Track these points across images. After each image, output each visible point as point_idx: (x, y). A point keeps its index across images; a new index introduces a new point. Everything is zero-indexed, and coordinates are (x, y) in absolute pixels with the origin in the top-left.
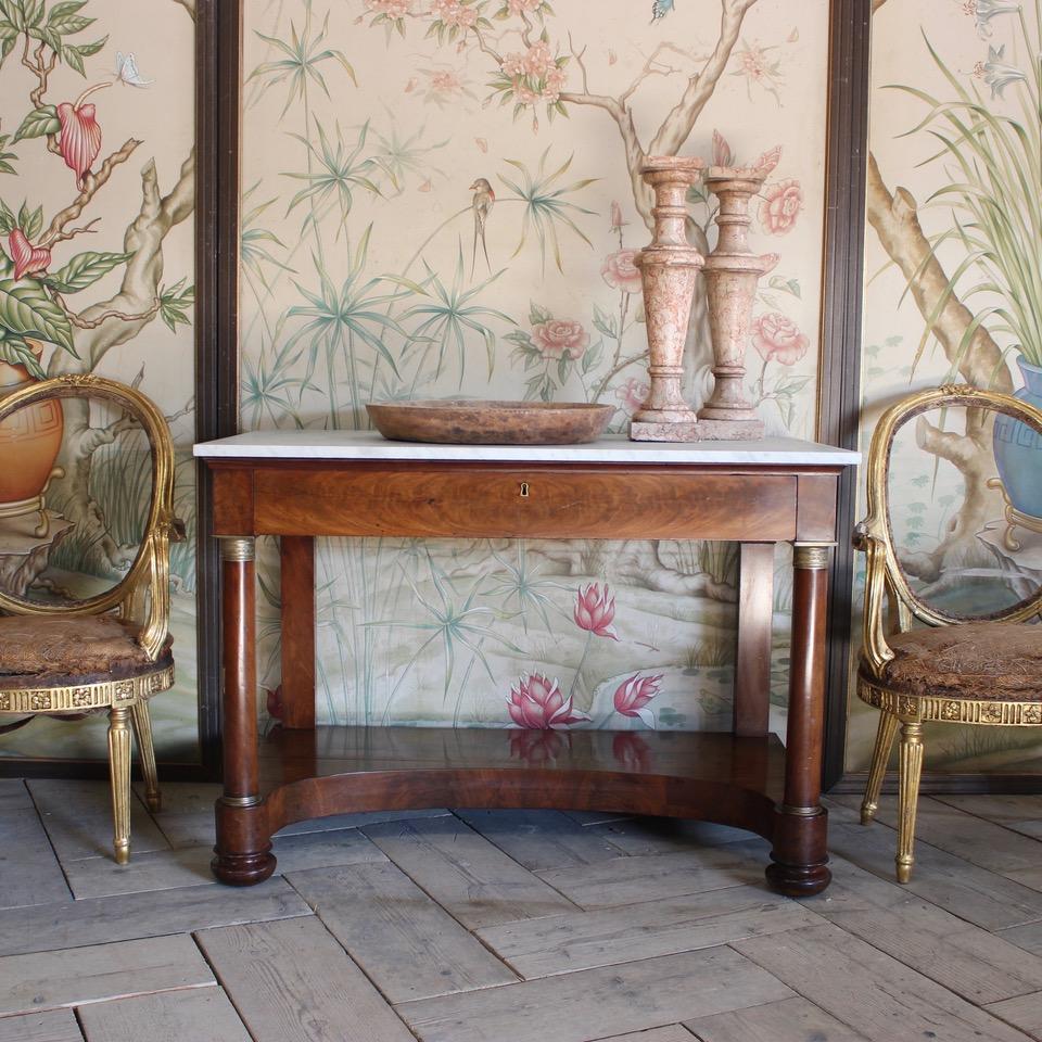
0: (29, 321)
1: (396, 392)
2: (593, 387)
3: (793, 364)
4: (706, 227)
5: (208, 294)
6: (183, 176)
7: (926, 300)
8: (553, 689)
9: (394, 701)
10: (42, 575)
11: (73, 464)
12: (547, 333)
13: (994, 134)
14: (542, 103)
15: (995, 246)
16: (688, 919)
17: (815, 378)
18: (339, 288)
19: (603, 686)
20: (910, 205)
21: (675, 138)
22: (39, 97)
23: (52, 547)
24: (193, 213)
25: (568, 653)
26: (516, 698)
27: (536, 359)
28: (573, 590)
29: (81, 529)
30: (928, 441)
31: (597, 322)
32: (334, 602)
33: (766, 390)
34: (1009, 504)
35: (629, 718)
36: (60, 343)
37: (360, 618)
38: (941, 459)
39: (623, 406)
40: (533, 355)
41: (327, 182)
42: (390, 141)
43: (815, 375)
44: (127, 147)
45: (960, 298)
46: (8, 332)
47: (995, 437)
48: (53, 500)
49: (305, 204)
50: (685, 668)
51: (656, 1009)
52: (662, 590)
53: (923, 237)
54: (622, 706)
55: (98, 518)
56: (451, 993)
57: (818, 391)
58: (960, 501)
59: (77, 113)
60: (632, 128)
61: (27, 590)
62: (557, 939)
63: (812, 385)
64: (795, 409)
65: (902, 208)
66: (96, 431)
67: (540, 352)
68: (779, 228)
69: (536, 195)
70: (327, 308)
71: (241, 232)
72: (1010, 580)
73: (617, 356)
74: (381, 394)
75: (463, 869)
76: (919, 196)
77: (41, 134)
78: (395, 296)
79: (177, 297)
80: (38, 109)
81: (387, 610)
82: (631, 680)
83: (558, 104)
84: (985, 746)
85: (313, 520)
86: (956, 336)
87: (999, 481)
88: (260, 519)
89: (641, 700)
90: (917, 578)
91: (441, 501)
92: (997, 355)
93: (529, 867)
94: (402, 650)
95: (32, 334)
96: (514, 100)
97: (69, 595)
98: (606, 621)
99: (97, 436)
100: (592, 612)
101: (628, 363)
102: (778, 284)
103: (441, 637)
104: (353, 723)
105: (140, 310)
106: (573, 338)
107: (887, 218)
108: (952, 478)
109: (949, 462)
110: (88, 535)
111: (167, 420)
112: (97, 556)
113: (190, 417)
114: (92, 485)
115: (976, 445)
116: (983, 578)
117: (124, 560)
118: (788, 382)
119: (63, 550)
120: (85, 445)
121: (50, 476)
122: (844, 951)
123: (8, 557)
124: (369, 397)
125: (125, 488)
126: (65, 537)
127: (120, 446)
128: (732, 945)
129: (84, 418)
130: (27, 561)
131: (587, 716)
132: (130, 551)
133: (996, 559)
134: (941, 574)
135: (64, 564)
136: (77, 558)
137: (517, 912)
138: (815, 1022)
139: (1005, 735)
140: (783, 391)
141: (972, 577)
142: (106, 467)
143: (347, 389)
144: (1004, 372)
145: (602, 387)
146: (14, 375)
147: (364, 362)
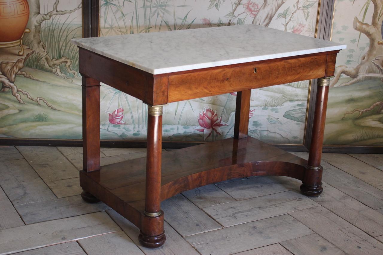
1: (160, 3)
2: (235, 4)
8: (215, 114)
10: (22, 70)
11: (33, 27)
16: (273, 204)
17: (318, 2)
19: (233, 113)
23: (25, 59)
25: (221, 101)
26: (201, 117)
29: (37, 53)
30: (357, 27)
33: (299, 7)
38: (362, 33)
39: (246, 11)
47: (382, 25)
48: (26, 41)
50: (263, 107)
51: (270, 238)
55: (44, 48)
56: (201, 232)
57: (319, 7)
58: (367, 49)
61: (15, 75)
62: (231, 212)
63: (316, 5)
64: (309, 14)
66: (43, 15)
72: (382, 78)
74: (155, 4)
90: (349, 77)
97: (32, 78)
99: (43, 17)
108: (365, 40)
109: (365, 34)
110: (39, 55)
111: (71, 12)
112: (43, 63)
113: (80, 11)
114: (41, 35)
115: (375, 28)
116: (373, 77)
117: (54, 65)
118: (308, 3)
119: (30, 60)
120: (38, 20)
121: (24, 32)
122: (327, 216)
123: (7, 63)
124: (150, 5)
125: (54, 37)
126: (30, 56)
127: (52, 21)
128: (290, 214)
129: (38, 10)
130: (15, 64)
131: (226, 124)
132: (56, 61)
133: (378, 70)
134: (358, 75)
135: (30, 66)
136: (35, 64)
137: (215, 201)
138: (322, 242)
139: (376, 133)
140: (306, 7)
141: (369, 76)
142: (47, 29)
143: (142, 2)
145: (238, 3)
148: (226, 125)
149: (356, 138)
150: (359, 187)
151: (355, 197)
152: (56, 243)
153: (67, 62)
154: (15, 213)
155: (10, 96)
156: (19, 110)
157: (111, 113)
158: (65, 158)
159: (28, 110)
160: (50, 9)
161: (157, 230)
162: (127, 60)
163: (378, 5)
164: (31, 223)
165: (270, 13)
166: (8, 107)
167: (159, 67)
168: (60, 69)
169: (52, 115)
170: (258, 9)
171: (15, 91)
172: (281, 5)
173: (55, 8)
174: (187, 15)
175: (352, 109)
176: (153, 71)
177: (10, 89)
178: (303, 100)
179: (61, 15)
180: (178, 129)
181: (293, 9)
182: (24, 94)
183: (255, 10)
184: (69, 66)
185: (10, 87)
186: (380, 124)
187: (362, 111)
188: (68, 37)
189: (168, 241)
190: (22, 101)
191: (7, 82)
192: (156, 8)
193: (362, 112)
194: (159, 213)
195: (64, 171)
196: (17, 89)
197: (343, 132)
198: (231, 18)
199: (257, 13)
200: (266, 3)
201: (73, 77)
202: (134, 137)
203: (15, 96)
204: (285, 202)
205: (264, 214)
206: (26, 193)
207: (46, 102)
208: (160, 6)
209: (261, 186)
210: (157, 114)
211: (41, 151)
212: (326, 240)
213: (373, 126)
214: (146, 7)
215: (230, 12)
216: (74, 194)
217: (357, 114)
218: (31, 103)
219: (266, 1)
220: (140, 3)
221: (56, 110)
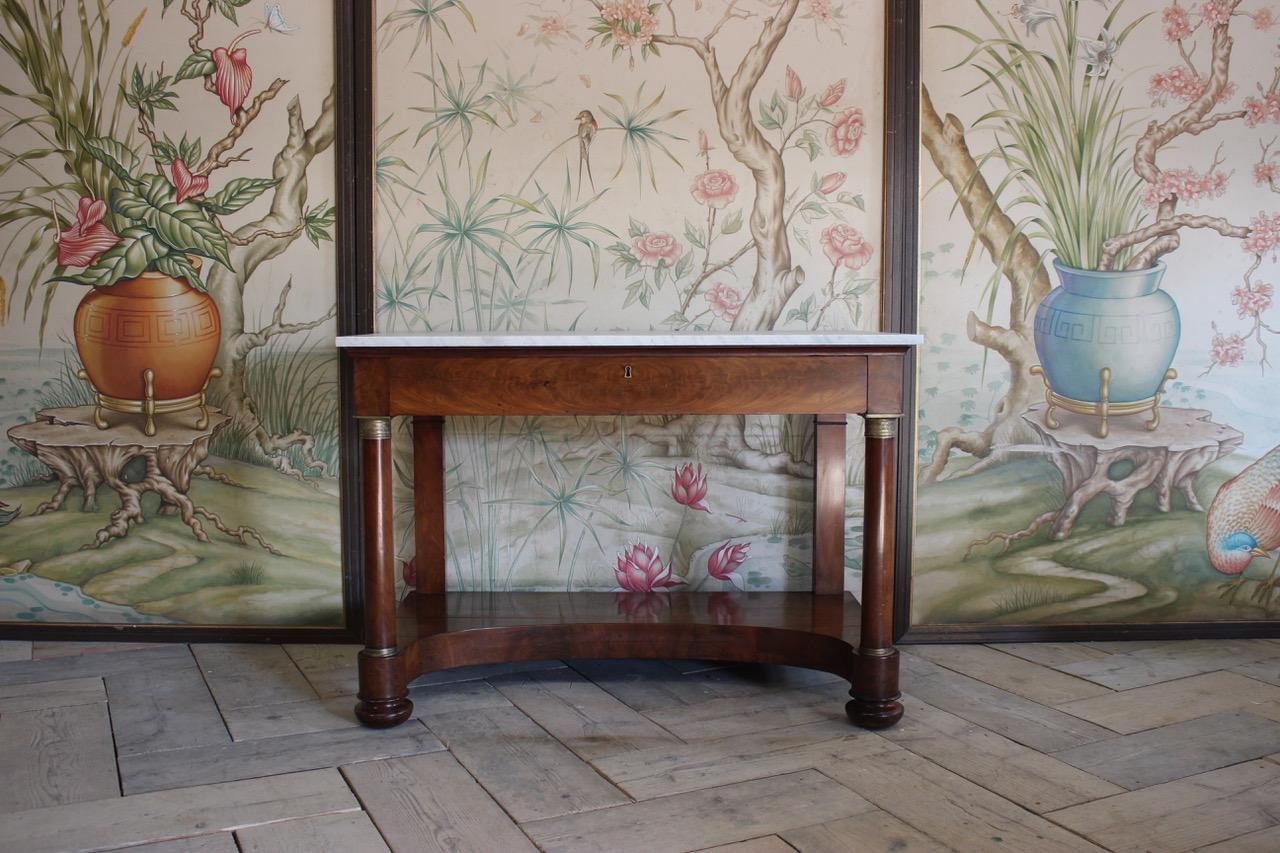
0: (190, 240)
1: (513, 297)
2: (686, 291)
3: (859, 268)
4: (782, 150)
5: (347, 215)
6: (324, 111)
7: (974, 212)
8: (654, 557)
9: (515, 570)
10: (204, 463)
11: (229, 364)
12: (644, 245)
13: (1029, 67)
14: (637, 45)
15: (1032, 164)
16: (779, 748)
17: (878, 282)
18: (461, 206)
19: (698, 554)
20: (957, 128)
21: (753, 74)
22: (197, 43)
23: (211, 438)
24: (333, 144)
25: (666, 525)
26: (622, 565)
27: (635, 267)
28: (669, 469)
29: (236, 422)
30: (977, 334)
31: (689, 235)
32: (463, 483)
33: (836, 293)
34: (1049, 388)
35: (720, 581)
36: (217, 259)
37: (484, 497)
38: (990, 350)
39: (712, 308)
40: (634, 264)
41: (452, 115)
42: (506, 80)
43: (879, 278)
44: (275, 86)
45: (1002, 208)
46: (171, 249)
47: (1035, 330)
48: (213, 395)
49: (432, 133)
50: (769, 536)
51: (754, 823)
52: (747, 468)
53: (970, 157)
54: (716, 571)
55: (252, 412)
56: (570, 812)
57: (882, 291)
58: (1007, 386)
59: (231, 57)
60: (716, 65)
61: (189, 476)
62: (664, 766)
63: (876, 287)
64: (862, 308)
65: (952, 131)
66: (250, 335)
67: (639, 261)
68: (845, 151)
69: (632, 125)
70: (452, 225)
71: (375, 160)
72: (1051, 454)
73: (705, 264)
74: (500, 300)
75: (578, 710)
76: (966, 121)
77: (199, 75)
78: (512, 214)
79: (320, 216)
80: (196, 53)
81: (508, 489)
82: (723, 547)
83: (651, 44)
84: (1033, 600)
85: (442, 401)
86: (1000, 242)
87: (1040, 368)
88: (396, 402)
89: (732, 565)
90: (970, 454)
91: (555, 383)
92: (1036, 258)
93: (637, 709)
94: (522, 523)
95: (192, 251)
96: (613, 41)
97: (226, 480)
98: (700, 496)
99: (250, 339)
100: (687, 488)
101: (715, 270)
102: (846, 199)
103: (555, 512)
104: (479, 590)
105: (288, 228)
106: (669, 248)
107: (938, 141)
108: (999, 366)
109: (996, 352)
110: (243, 426)
111: (313, 325)
112: (251, 446)
113: (332, 323)
114: (247, 382)
115: (1019, 336)
116: (1028, 453)
117: (275, 449)
118: (856, 285)
119: (221, 440)
120: (240, 348)
121: (210, 375)
122: (918, 771)
123: (172, 448)
124: (490, 303)
125: (275, 385)
126: (222, 429)
127: (271, 349)
128: (819, 768)
129: (239, 324)
130: (190, 450)
131: (684, 580)
132: (280, 440)
133: (1038, 435)
134: (991, 450)
135: (222, 453)
136: (234, 447)
137: (628, 745)
138: (896, 830)
139: (1050, 590)
140: (851, 292)
141: (1018, 452)
142: (258, 367)
143: (470, 296)
144: (1042, 273)
145: (693, 291)
146: (177, 287)
147: (485, 272)
148: (682, 583)
149: (1004, 606)
150: (1008, 709)
151: (995, 729)
152: (176, 836)
153: (303, 442)
154: (111, 770)
155: (177, 525)
156: (198, 557)
158: (292, 664)
159: (216, 558)
160: (266, 322)
163: (1020, 284)
164: (138, 791)
165: (769, 311)
166: (172, 551)
168: (290, 459)
169: (274, 568)
170: (739, 303)
171: (189, 512)
172: (794, 291)
173: (276, 318)
174: (577, 320)
175: (986, 534)
177: (179, 509)
179: (292, 336)
181: (821, 300)
182: (209, 519)
183: (734, 304)
184: (310, 450)
185: (179, 504)
186: (1057, 567)
187: (1011, 536)
188: (305, 385)
190: (204, 535)
191: (171, 491)
192: (503, 310)
193: (1011, 540)
196: (194, 508)
197: (970, 592)
198: (679, 324)
199: (739, 313)
200: (758, 286)
201: (320, 476)
203: (188, 523)
204: (812, 744)
205: (750, 771)
206: (161, 731)
207: (257, 536)
208: (514, 304)
212: (908, 824)
213: (1039, 573)
214: (480, 307)
215: (675, 311)
217: (999, 544)
218: (223, 540)
219: (756, 282)
220: (467, 300)
221: (280, 555)
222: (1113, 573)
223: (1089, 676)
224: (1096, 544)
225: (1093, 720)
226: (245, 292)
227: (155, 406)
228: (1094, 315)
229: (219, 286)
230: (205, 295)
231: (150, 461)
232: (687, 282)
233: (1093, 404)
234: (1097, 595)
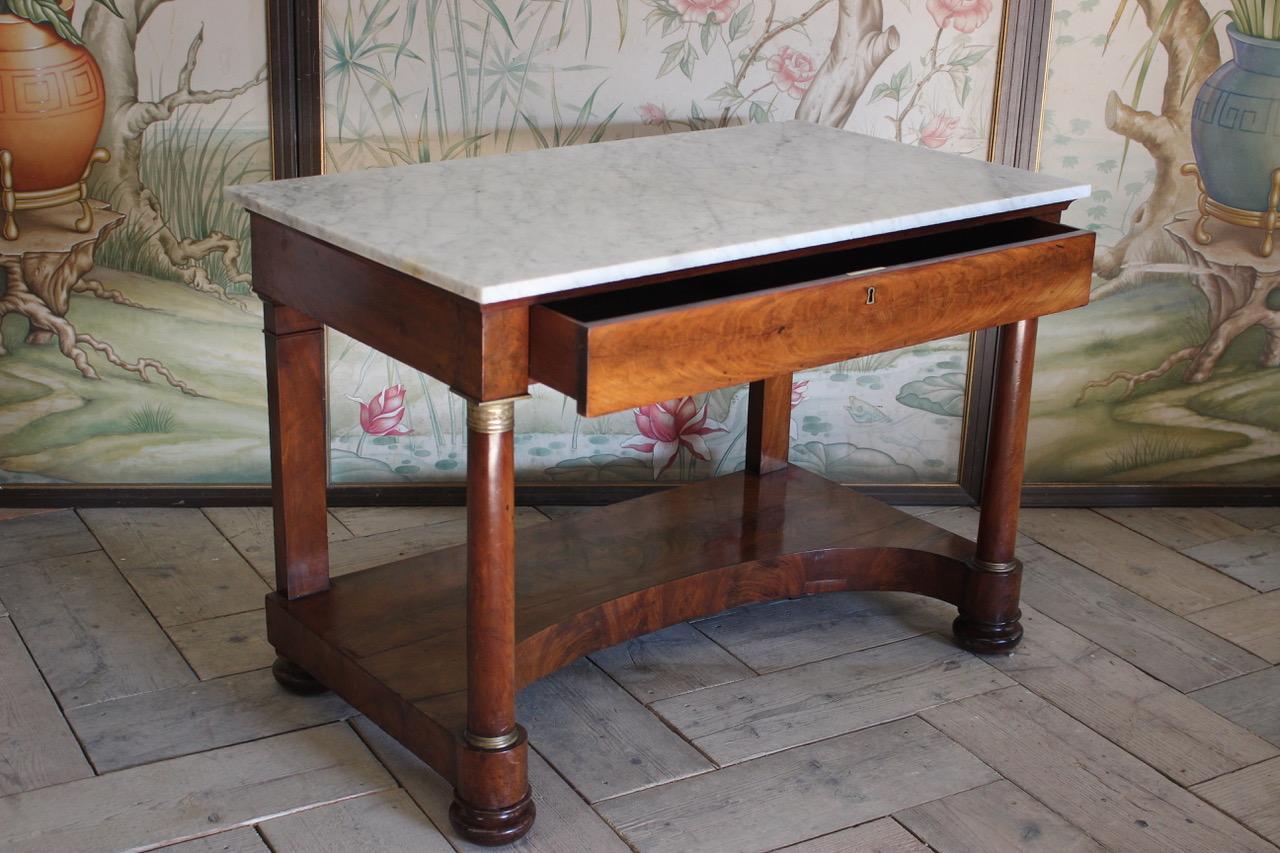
1: (511, 60)
2: (741, 57)
3: (971, 31)
8: (686, 399)
10: (88, 276)
11: (119, 144)
16: (871, 683)
17: (995, 49)
23: (97, 244)
26: (644, 407)
27: (676, 23)
29: (131, 222)
30: (1118, 121)
33: (939, 63)
34: (1203, 192)
38: (1132, 142)
39: (775, 80)
40: (674, 19)
43: (997, 44)
47: (1194, 117)
48: (98, 187)
50: (833, 373)
51: (862, 799)
55: (153, 207)
56: (648, 786)
57: (999, 63)
58: (1150, 188)
61: (69, 292)
62: (740, 711)
63: (992, 56)
64: (971, 84)
66: (147, 106)
67: (681, 15)
72: (1197, 276)
73: (769, 21)
74: (492, 62)
84: (1156, 456)
87: (1194, 167)
92: (1205, 22)
97: (120, 300)
99: (148, 111)
101: (782, 29)
108: (1143, 162)
109: (1141, 145)
110: (141, 228)
111: (234, 93)
112: (153, 253)
113: (262, 89)
114: (144, 170)
115: (1172, 125)
116: (1168, 274)
117: (187, 258)
118: (965, 52)
119: (111, 246)
120: (133, 122)
121: (92, 159)
122: (1039, 720)
123: (43, 256)
124: (478, 66)
125: (185, 173)
126: (113, 232)
127: (177, 124)
128: (923, 715)
129: (131, 90)
130: (67, 259)
131: (722, 426)
132: (193, 247)
133: (1183, 252)
134: (1121, 270)
135: (112, 264)
136: (129, 256)
137: (689, 678)
138: (1026, 810)
139: (1179, 443)
140: (959, 63)
141: (1156, 273)
142: (161, 148)
143: (452, 57)
144: (1211, 42)
145: (752, 57)
146: (39, 37)
147: (472, 25)
148: (720, 430)
149: (1120, 459)
150: (1133, 620)
151: (1120, 652)
152: (189, 837)
153: (225, 249)
154: (64, 734)
155: (54, 357)
156: (83, 399)
157: (367, 402)
158: (227, 544)
159: (111, 399)
160: (170, 88)
161: (507, 791)
162: (397, 255)
163: (1180, 56)
164: (113, 766)
165: (850, 85)
166: (48, 392)
167: (497, 279)
168: (206, 271)
169: (186, 412)
170: (811, 74)
171: (70, 340)
172: (884, 60)
173: (183, 82)
174: (594, 94)
175: (1106, 374)
176: (477, 293)
177: (55, 337)
178: (955, 349)
179: (205, 105)
180: (574, 447)
182: (97, 349)
183: (805, 75)
184: (234, 260)
185: (55, 331)
186: (1190, 416)
187: (1136, 377)
188: (226, 173)
189: (543, 818)
190: (92, 370)
191: (43, 313)
192: (495, 78)
193: (1137, 382)
194: (513, 737)
195: (224, 587)
196: (76, 335)
197: (1080, 444)
198: (731, 101)
199: (811, 87)
200: (837, 52)
201: (247, 293)
202: (441, 473)
203: (69, 355)
204: (908, 676)
205: (843, 719)
206: (102, 666)
207: (165, 371)
208: (511, 70)
209: (833, 624)
210: (495, 427)
211: (155, 525)
212: (1038, 800)
213: (1168, 423)
214: (466, 73)
215: (727, 83)
216: (252, 667)
217: (1121, 387)
218: (119, 377)
219: (835, 47)
220: (447, 62)
221: (196, 395)
222: (1260, 423)
223: (1226, 566)
224: (1241, 389)
225: (1235, 640)
226: (137, 45)
227: (16, 199)
228: (1272, 100)
229: (100, 38)
230: (80, 48)
231: (13, 273)
232: (743, 44)
233: (1258, 214)
234: (1236, 450)
